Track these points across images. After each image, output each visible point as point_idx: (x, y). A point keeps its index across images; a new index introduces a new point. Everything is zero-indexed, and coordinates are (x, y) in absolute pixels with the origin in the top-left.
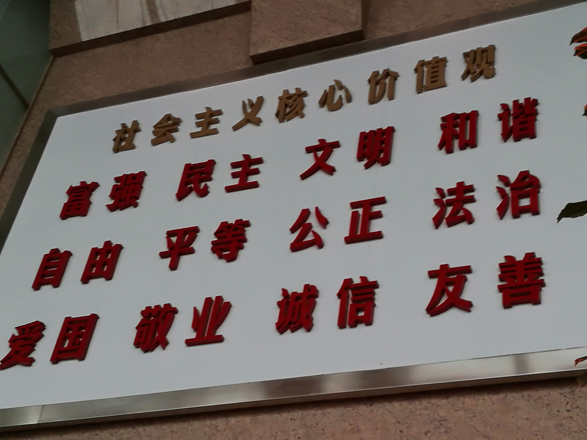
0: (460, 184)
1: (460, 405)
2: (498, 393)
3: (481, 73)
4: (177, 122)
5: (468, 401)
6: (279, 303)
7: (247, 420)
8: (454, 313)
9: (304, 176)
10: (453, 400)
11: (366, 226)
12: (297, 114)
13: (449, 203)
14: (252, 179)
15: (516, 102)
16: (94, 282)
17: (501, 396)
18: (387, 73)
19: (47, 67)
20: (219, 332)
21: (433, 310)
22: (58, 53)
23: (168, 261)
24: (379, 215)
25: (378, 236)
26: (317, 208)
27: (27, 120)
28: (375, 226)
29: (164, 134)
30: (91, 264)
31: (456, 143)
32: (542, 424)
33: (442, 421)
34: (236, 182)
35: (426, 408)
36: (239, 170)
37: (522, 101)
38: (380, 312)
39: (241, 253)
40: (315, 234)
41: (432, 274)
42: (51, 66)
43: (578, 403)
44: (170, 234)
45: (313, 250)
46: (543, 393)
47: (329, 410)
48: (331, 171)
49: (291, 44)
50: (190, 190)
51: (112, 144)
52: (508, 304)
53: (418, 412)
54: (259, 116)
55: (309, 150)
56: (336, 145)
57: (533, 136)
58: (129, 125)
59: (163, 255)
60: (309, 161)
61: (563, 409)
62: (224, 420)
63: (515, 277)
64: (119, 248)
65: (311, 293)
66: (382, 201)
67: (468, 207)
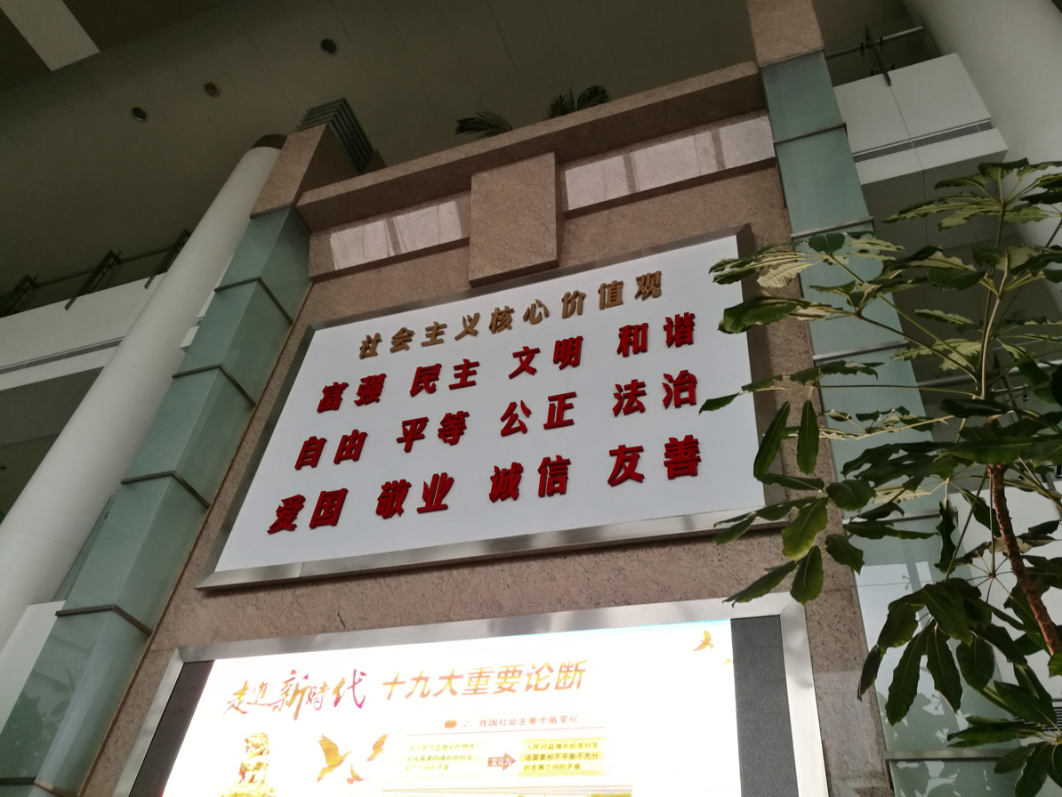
0: (634, 382)
1: (635, 558)
2: (664, 547)
3: (650, 293)
4: (411, 334)
5: (641, 554)
6: (492, 478)
7: (466, 572)
8: (630, 484)
9: (511, 376)
10: (629, 553)
11: (561, 415)
12: (506, 327)
13: (626, 396)
14: (470, 379)
15: (677, 316)
16: (344, 463)
17: (667, 549)
18: (577, 294)
19: (308, 291)
20: (444, 502)
21: (614, 481)
22: (317, 280)
23: (403, 445)
24: (571, 406)
25: (570, 423)
26: (522, 402)
27: (291, 333)
28: (568, 415)
29: (401, 344)
30: (342, 448)
31: (631, 348)
32: (699, 571)
33: (621, 570)
34: (458, 381)
35: (608, 560)
36: (461, 371)
37: (682, 315)
38: (571, 484)
39: (462, 438)
40: (520, 422)
41: (612, 453)
42: (310, 291)
43: (727, 554)
44: (405, 423)
45: (519, 435)
46: (700, 546)
47: (532, 563)
48: (533, 371)
49: (501, 272)
50: (421, 388)
51: (359, 352)
52: (671, 476)
53: (601, 564)
54: (476, 328)
55: (515, 355)
56: (537, 351)
57: (691, 343)
58: (373, 337)
59: (399, 440)
60: (516, 364)
61: (716, 559)
62: (448, 572)
63: (677, 455)
64: (365, 435)
65: (517, 469)
66: (573, 395)
67: (640, 399)
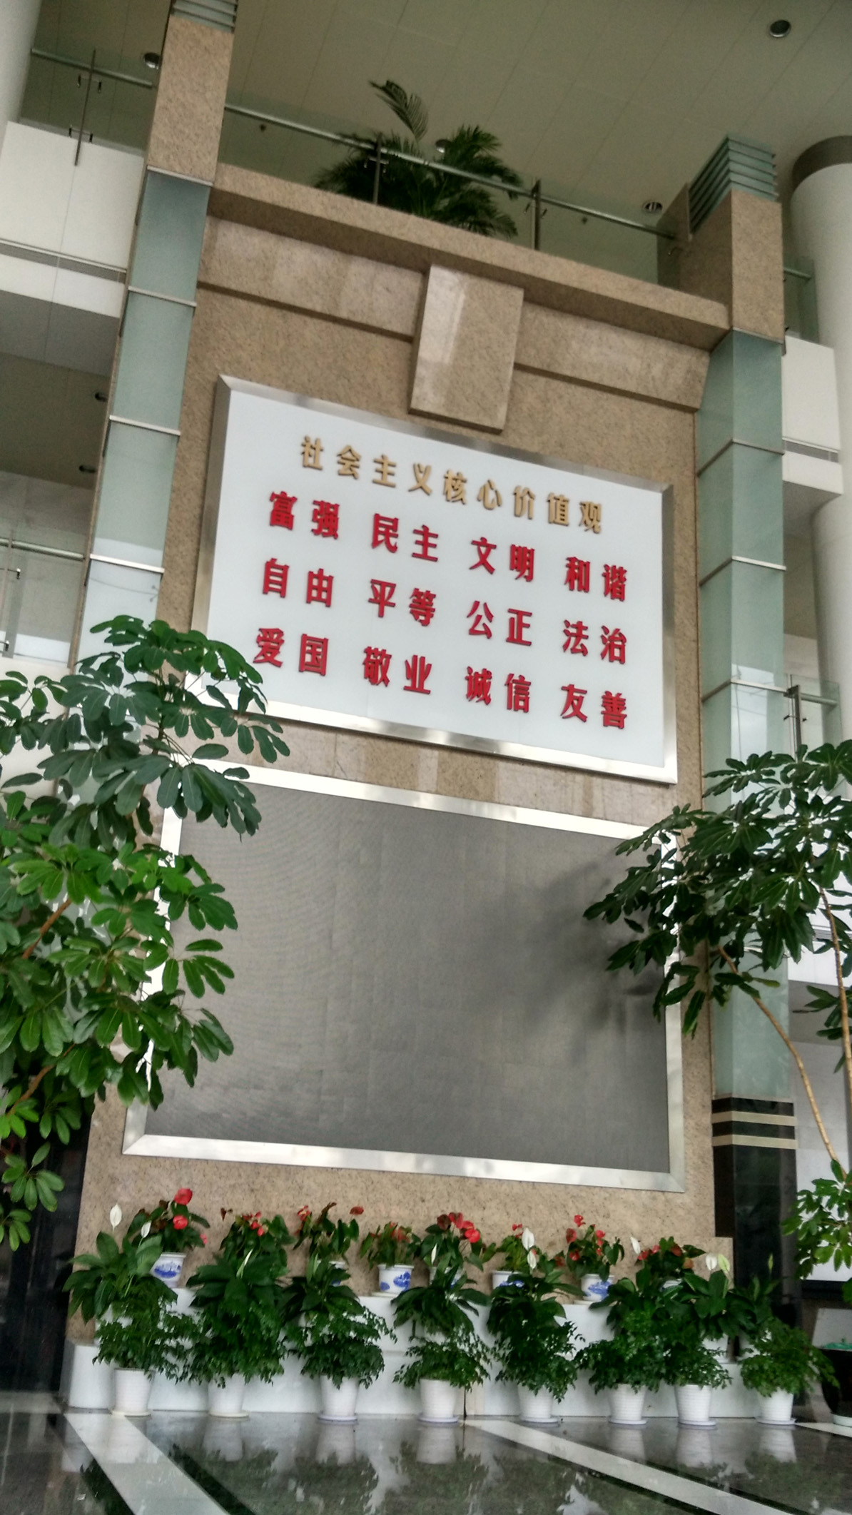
0: (580, 623)
3: (593, 528)
4: (358, 458)
6: (466, 677)
8: (576, 721)
9: (472, 568)
11: (519, 632)
12: (460, 499)
13: (573, 635)
14: (431, 552)
15: (613, 566)
16: (314, 603)
18: (526, 492)
20: (426, 686)
21: (564, 714)
23: (376, 607)
24: (528, 626)
25: (529, 644)
26: (484, 602)
28: (526, 634)
29: (348, 468)
30: (310, 587)
31: (576, 582)
34: (419, 549)
36: (420, 538)
37: (617, 567)
38: (532, 706)
39: (432, 622)
40: (484, 625)
41: (563, 688)
44: (374, 582)
45: (485, 639)
46: (619, 785)
48: (491, 570)
49: (448, 414)
50: (382, 542)
51: (299, 456)
52: (606, 724)
54: (428, 485)
55: (474, 543)
56: (495, 547)
57: (623, 599)
58: (312, 440)
59: (371, 601)
60: (475, 554)
62: (431, 753)
63: (610, 706)
65: (487, 674)
66: (529, 614)
67: (583, 641)
